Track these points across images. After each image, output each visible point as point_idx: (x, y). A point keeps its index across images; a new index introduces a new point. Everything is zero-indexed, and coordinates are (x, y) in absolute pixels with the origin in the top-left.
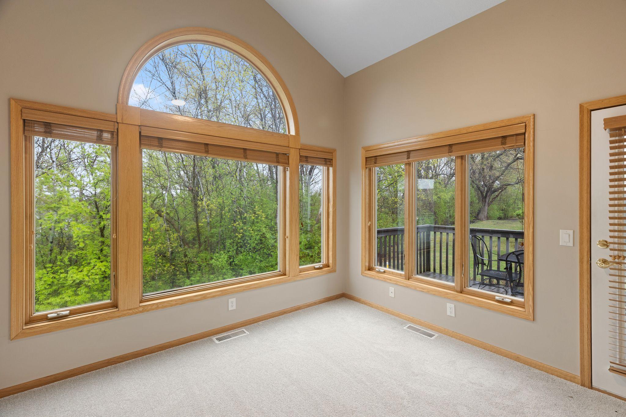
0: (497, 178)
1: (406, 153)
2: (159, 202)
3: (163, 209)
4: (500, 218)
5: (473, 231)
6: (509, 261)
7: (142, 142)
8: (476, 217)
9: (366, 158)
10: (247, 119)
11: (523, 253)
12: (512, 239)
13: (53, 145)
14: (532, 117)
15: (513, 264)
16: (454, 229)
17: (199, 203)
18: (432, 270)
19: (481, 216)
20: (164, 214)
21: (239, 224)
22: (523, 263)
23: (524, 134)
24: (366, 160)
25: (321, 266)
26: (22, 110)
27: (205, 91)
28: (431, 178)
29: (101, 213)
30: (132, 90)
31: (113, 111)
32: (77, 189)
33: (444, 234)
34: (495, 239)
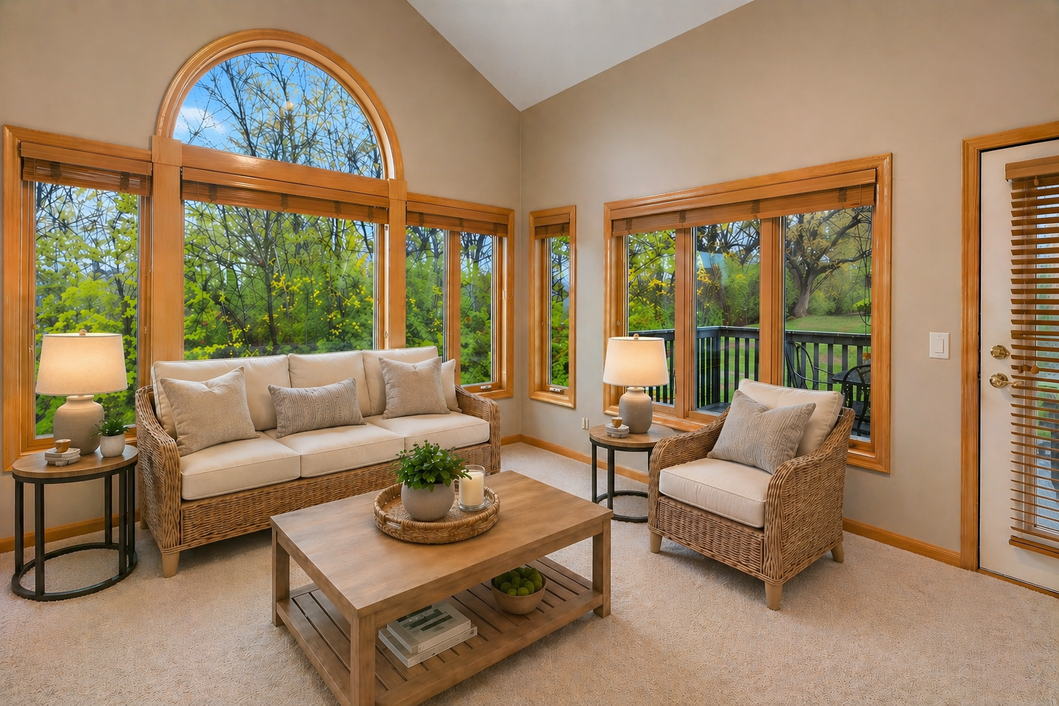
0: (825, 251)
1: (678, 215)
2: (214, 282)
3: (222, 293)
4: (830, 313)
5: (790, 336)
6: (848, 382)
7: (183, 191)
8: (792, 313)
9: (613, 221)
10: (352, 158)
11: (870, 371)
12: (853, 349)
13: (54, 195)
14: (887, 160)
15: (855, 387)
16: (755, 333)
17: (274, 283)
18: (722, 399)
19: (800, 310)
20: (222, 299)
21: (335, 315)
22: (869, 386)
23: (874, 185)
24: (613, 224)
25: (490, 386)
26: (20, 145)
27: (290, 118)
28: (719, 252)
29: (127, 298)
30: (180, 114)
31: (146, 146)
32: (89, 261)
33: (742, 341)
34: (823, 347)
